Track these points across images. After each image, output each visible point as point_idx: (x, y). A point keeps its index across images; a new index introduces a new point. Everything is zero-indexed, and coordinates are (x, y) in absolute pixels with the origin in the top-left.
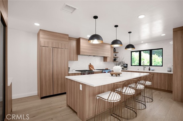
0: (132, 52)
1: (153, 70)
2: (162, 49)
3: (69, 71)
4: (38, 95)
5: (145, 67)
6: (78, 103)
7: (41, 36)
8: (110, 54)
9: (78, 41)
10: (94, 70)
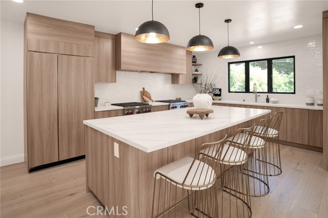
0: (229, 63)
1: (276, 102)
2: (294, 57)
3: (96, 105)
4: (25, 162)
5: (258, 94)
6: (111, 187)
7: (30, 27)
8: (185, 67)
9: (116, 40)
10: (150, 103)
